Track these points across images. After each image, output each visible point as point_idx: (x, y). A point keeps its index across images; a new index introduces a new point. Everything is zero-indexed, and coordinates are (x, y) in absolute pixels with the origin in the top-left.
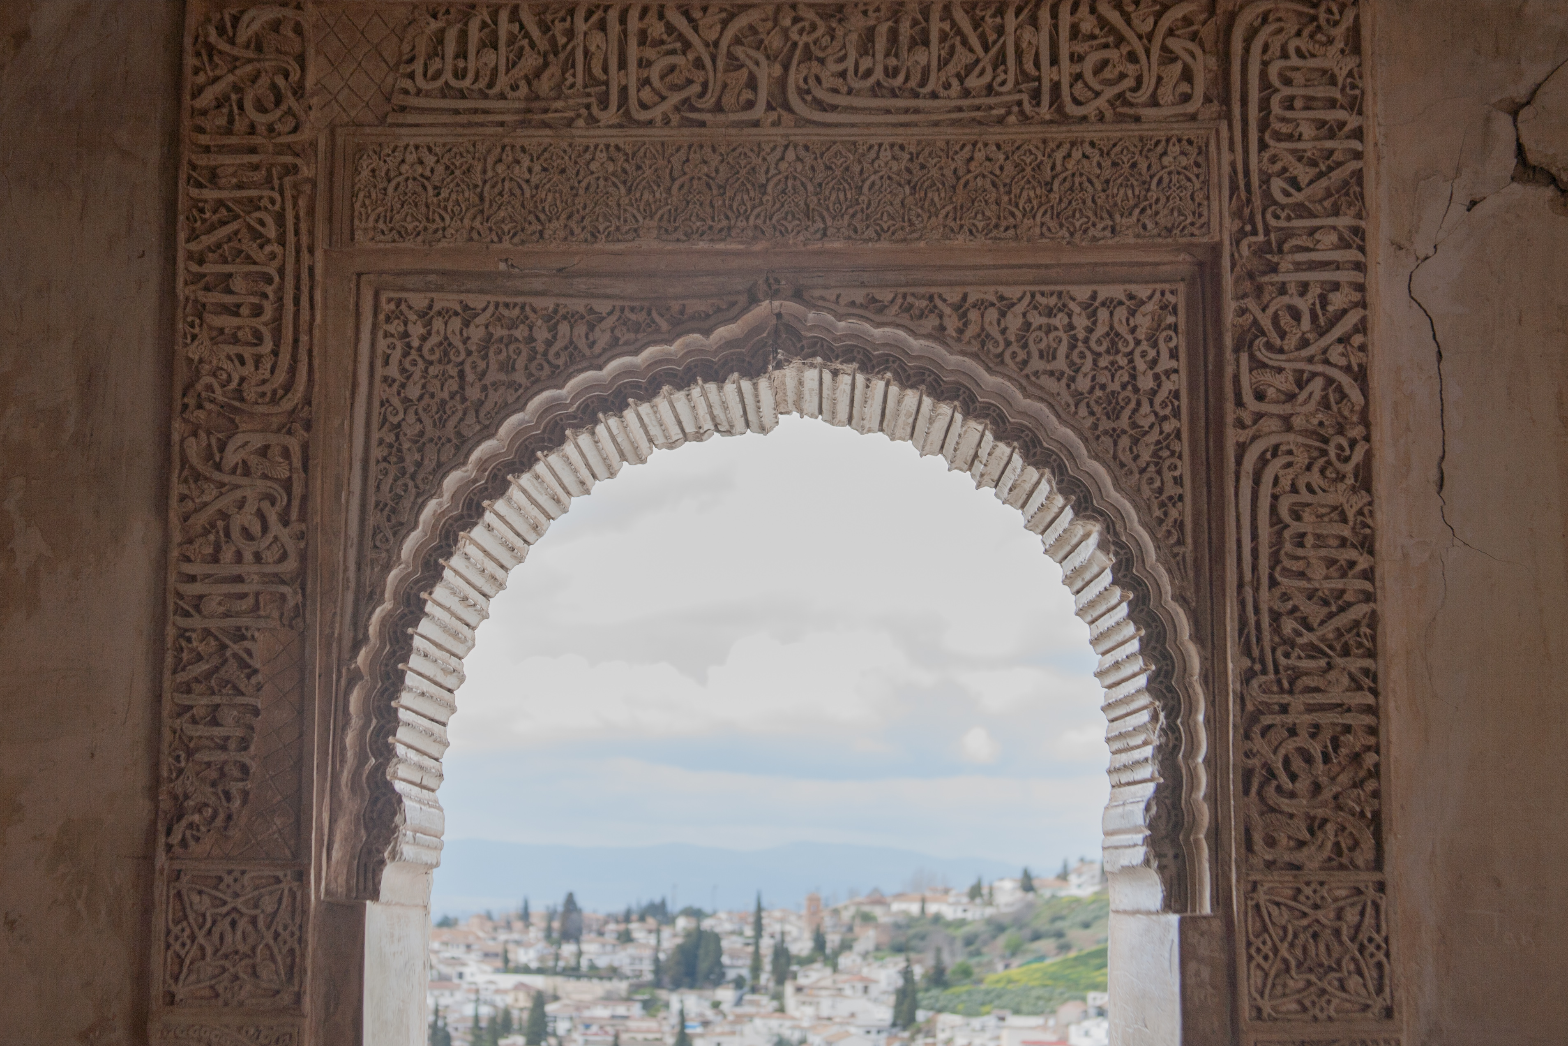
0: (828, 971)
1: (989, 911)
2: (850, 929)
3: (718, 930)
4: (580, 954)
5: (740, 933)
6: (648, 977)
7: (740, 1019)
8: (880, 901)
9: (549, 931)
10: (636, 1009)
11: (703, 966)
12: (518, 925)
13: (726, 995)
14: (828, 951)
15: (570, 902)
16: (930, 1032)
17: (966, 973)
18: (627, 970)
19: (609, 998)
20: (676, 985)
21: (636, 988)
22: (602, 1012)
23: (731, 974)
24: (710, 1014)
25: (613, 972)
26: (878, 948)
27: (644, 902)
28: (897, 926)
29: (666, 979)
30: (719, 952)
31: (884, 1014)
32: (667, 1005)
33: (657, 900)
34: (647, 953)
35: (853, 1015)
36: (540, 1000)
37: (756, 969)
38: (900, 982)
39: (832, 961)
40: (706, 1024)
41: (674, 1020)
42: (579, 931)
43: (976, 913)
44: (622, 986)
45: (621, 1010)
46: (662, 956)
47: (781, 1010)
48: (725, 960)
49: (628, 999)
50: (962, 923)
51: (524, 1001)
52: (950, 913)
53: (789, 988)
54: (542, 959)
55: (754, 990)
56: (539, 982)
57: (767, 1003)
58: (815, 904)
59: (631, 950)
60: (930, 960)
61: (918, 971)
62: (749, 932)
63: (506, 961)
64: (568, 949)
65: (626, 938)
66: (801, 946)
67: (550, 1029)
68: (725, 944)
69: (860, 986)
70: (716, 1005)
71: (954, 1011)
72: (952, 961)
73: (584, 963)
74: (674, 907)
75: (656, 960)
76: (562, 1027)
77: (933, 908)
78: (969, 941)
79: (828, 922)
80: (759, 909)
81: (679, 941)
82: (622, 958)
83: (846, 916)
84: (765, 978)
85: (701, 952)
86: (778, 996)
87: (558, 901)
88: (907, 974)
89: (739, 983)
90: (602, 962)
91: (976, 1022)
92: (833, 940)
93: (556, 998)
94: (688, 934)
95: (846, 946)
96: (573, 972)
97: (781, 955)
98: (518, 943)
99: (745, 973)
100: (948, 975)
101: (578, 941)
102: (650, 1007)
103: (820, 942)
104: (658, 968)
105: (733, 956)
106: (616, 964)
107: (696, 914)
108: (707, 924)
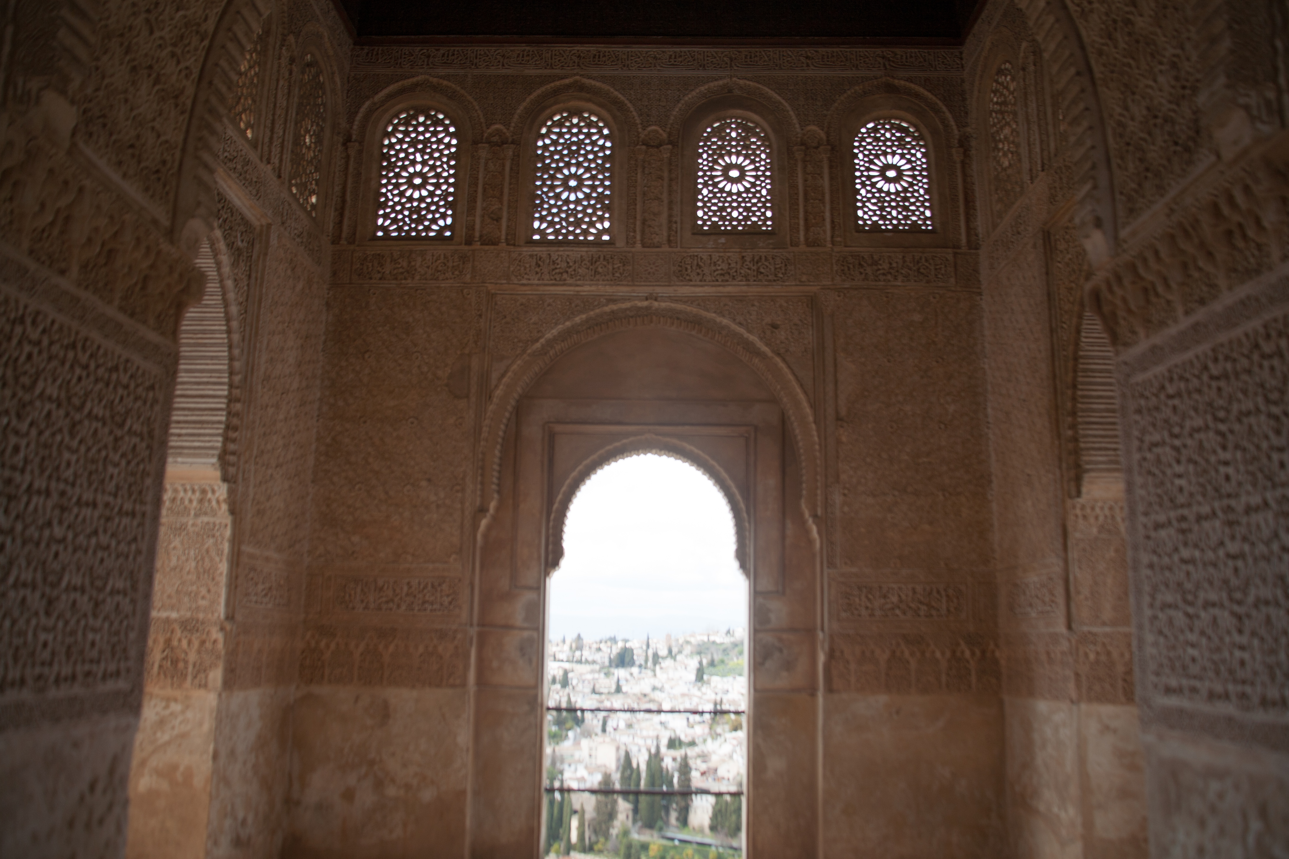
0: (672, 661)
1: (732, 639)
2: (682, 646)
3: (633, 647)
4: (582, 655)
5: (642, 648)
6: (607, 663)
7: (639, 679)
8: (693, 635)
9: (571, 648)
10: (602, 675)
11: (627, 659)
12: (561, 644)
13: (635, 670)
14: (673, 654)
15: (579, 637)
16: (708, 683)
17: (722, 662)
18: (599, 661)
19: (592, 671)
20: (617, 666)
21: (602, 668)
22: (589, 677)
23: (637, 663)
24: (629, 677)
25: (594, 662)
26: (692, 653)
27: (608, 636)
28: (699, 645)
29: (613, 664)
30: (633, 654)
31: (692, 677)
32: (614, 674)
33: (613, 636)
34: (607, 656)
35: (681, 678)
36: (566, 673)
37: (646, 661)
38: (697, 665)
39: (674, 658)
40: (627, 680)
41: (615, 679)
42: (582, 647)
43: (727, 640)
44: (597, 667)
45: (596, 676)
46: (612, 657)
47: (655, 675)
48: (635, 657)
49: (600, 671)
50: (722, 644)
51: (561, 673)
52: (718, 640)
53: (658, 667)
54: (568, 657)
55: (646, 668)
56: (567, 666)
57: (650, 673)
58: (669, 637)
59: (600, 654)
60: (709, 657)
61: (705, 662)
62: (645, 647)
63: (555, 658)
64: (578, 654)
65: (599, 649)
66: (663, 652)
67: (570, 682)
68: (635, 652)
69: (683, 667)
70: (631, 674)
71: (717, 675)
72: (717, 658)
73: (583, 659)
74: (619, 638)
75: (610, 658)
76: (575, 682)
77: (712, 638)
78: (725, 650)
79: (673, 644)
80: (648, 639)
81: (618, 651)
82: (598, 657)
83: (681, 641)
84: (650, 664)
85: (626, 655)
86: (654, 671)
87: (575, 636)
88: (701, 663)
89: (640, 666)
90: (590, 659)
91: (725, 679)
92: (675, 650)
93: (573, 671)
94: (622, 649)
95: (680, 652)
96: (580, 662)
97: (656, 657)
98: (560, 651)
99: (643, 663)
100: (716, 662)
101: (581, 650)
102: (607, 674)
103: (670, 651)
104: (611, 661)
105: (638, 656)
106: (595, 659)
107: (626, 641)
108: (628, 645)
